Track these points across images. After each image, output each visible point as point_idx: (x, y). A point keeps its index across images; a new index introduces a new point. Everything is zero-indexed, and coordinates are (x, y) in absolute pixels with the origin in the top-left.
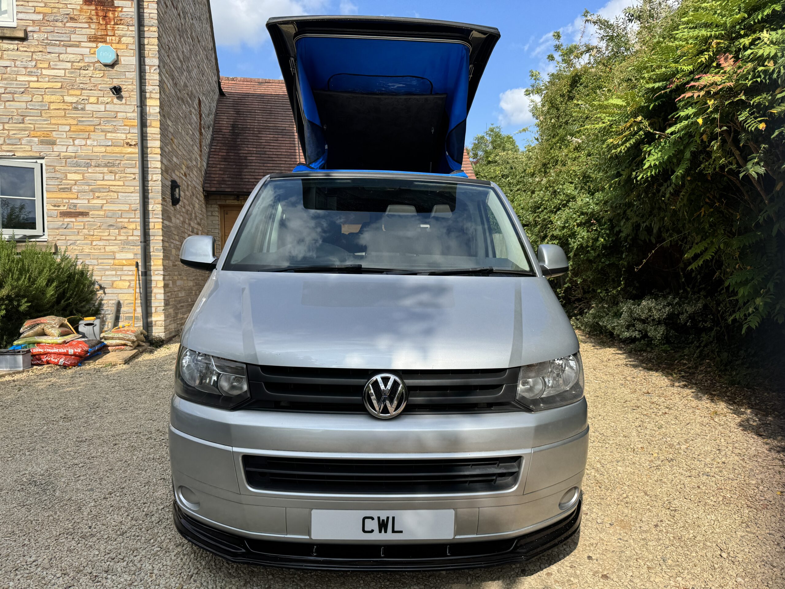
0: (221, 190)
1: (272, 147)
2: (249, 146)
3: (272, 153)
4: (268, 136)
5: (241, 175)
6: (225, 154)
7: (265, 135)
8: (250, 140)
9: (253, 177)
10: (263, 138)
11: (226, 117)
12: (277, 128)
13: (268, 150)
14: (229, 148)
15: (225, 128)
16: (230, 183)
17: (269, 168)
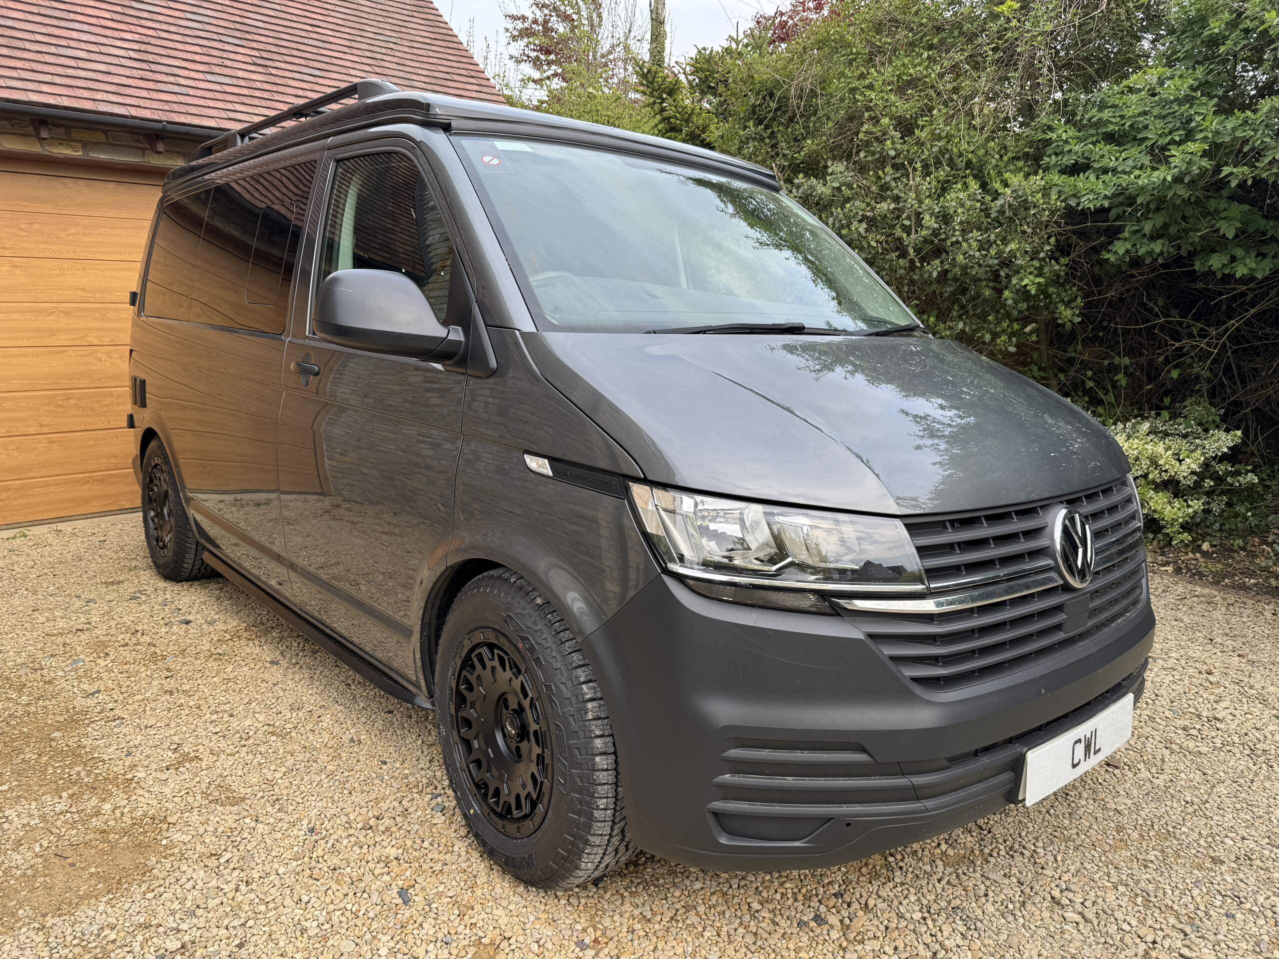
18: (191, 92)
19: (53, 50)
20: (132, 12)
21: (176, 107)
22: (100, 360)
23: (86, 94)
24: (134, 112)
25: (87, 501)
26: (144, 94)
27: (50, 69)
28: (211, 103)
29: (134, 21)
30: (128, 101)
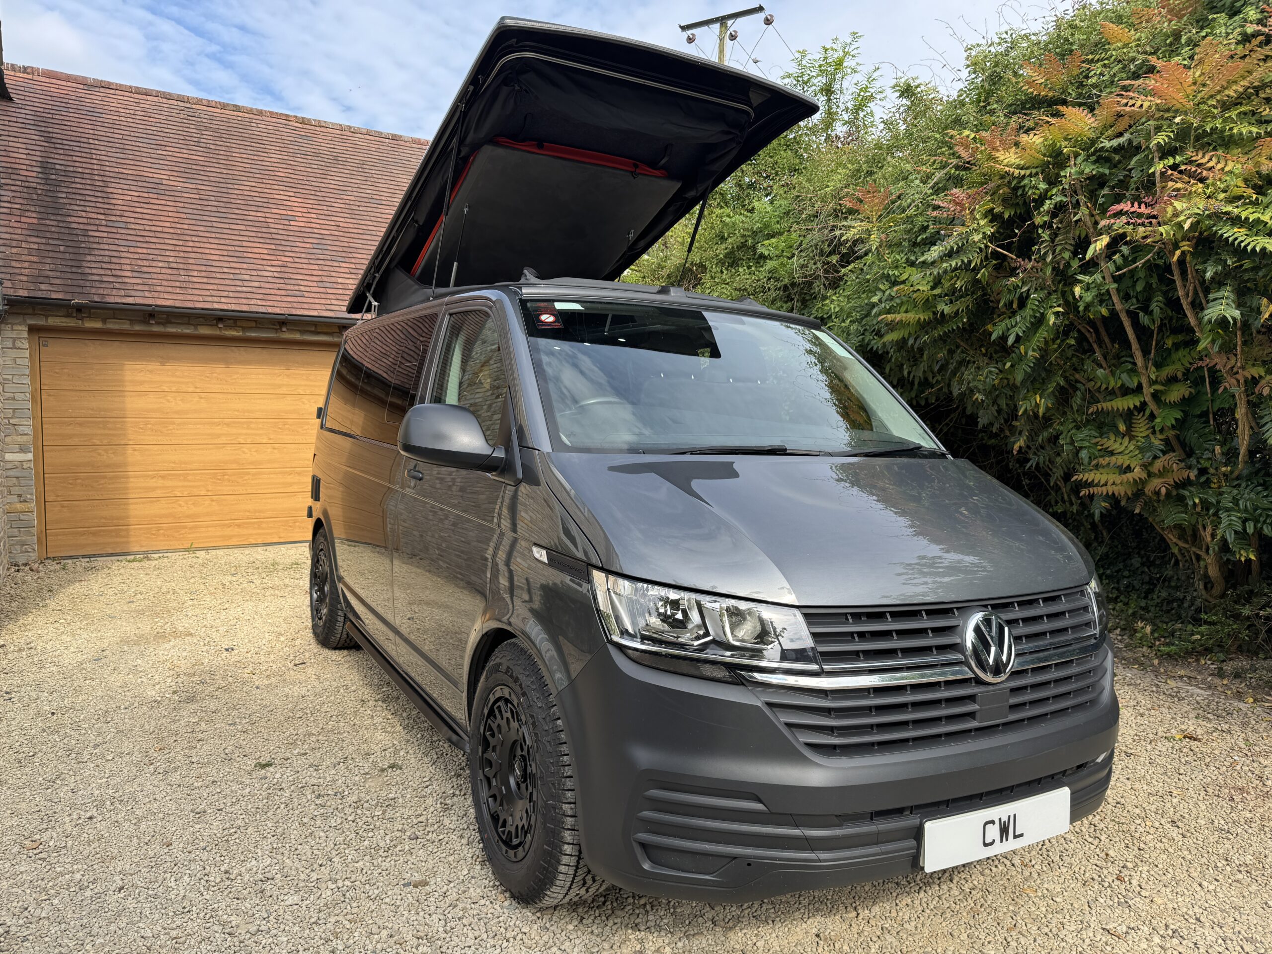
0: (39, 294)
1: (140, 216)
2: (88, 209)
3: (141, 227)
4: (126, 192)
5: (80, 267)
6: (35, 221)
7: (120, 191)
8: (88, 198)
9: (109, 273)
10: (116, 196)
11: (24, 146)
12: (143, 179)
13: (132, 220)
14: (42, 210)
15: (24, 167)
16: (58, 281)
17: (141, 256)
18: (306, 294)
19: (232, 276)
20: (281, 248)
21: (295, 305)
22: (244, 452)
23: (245, 301)
24: (270, 310)
25: (230, 537)
26: (278, 298)
27: (228, 288)
28: (317, 301)
29: (281, 253)
30: (268, 303)
